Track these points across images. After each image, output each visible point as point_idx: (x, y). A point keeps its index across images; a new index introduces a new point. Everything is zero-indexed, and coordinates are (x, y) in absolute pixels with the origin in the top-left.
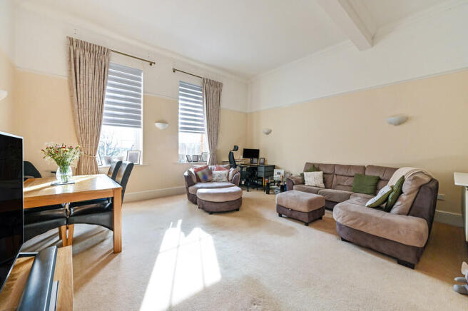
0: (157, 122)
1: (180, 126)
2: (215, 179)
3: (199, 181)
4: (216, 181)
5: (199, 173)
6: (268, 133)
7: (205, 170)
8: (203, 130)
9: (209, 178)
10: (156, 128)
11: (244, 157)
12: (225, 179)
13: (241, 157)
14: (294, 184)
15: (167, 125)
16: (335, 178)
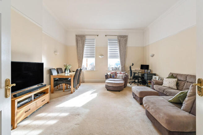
0: (100, 55)
1: (108, 56)
2: (117, 77)
3: (111, 77)
4: (118, 78)
5: (112, 75)
6: (153, 56)
7: (114, 74)
8: (118, 57)
9: (115, 77)
10: (99, 58)
11: (141, 69)
12: (121, 78)
13: (140, 69)
14: (154, 84)
15: (103, 56)
16: (186, 83)
